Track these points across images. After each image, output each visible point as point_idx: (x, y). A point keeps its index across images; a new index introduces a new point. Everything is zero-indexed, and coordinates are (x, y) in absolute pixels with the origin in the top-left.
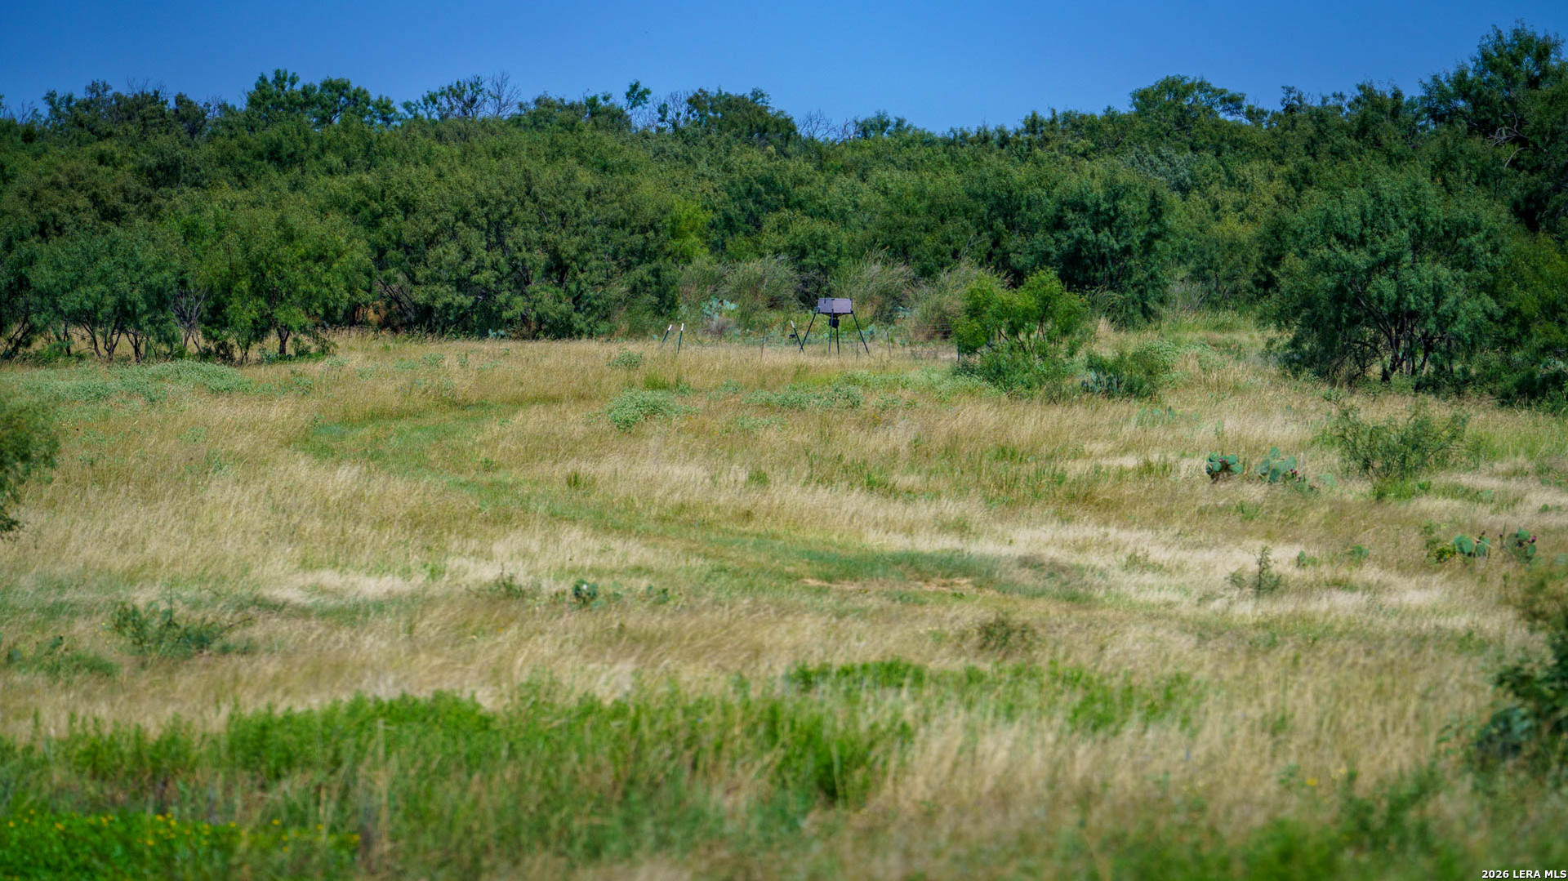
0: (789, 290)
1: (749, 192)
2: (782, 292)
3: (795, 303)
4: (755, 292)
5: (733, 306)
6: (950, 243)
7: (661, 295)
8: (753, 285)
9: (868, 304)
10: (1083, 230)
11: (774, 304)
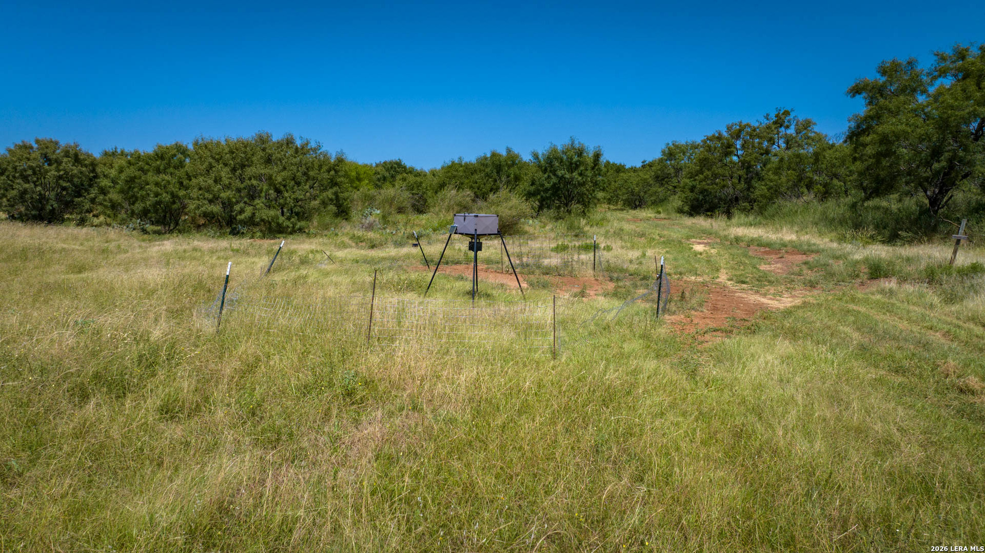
0: (407, 204)
1: (392, 168)
2: (404, 204)
3: (410, 209)
4: (391, 205)
5: (378, 212)
6: (476, 183)
7: (339, 206)
8: (390, 201)
9: (451, 211)
10: (563, 172)
11: (401, 210)
